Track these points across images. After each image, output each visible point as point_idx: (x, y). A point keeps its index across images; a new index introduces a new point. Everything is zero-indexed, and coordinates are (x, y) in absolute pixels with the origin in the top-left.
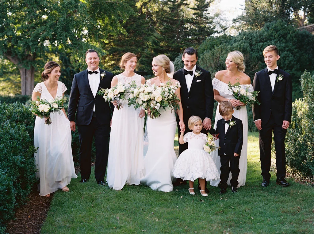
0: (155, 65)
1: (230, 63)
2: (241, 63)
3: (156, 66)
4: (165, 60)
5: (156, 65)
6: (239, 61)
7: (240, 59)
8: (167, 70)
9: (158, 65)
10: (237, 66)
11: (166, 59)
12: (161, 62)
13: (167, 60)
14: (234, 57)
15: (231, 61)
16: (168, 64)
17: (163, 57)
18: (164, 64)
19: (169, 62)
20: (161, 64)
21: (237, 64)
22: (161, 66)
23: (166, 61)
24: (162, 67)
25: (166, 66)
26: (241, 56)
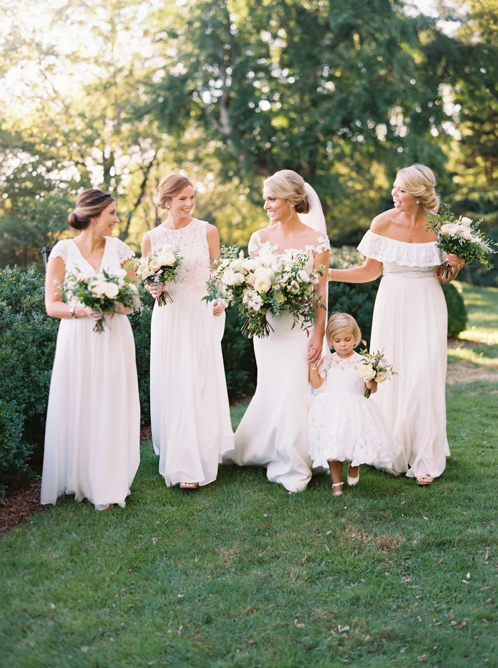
0: (270, 199)
1: (401, 195)
2: (428, 194)
3: (274, 199)
4: (293, 183)
5: (272, 197)
6: (421, 190)
7: (426, 186)
8: (299, 207)
9: (279, 198)
10: (418, 202)
11: (294, 181)
12: (284, 190)
13: (297, 182)
14: (408, 182)
15: (403, 191)
16: (299, 191)
17: (288, 178)
18: (293, 193)
19: (303, 185)
20: (284, 195)
21: (418, 197)
22: (286, 200)
23: (296, 187)
24: (288, 202)
25: (296, 198)
26: (427, 178)
